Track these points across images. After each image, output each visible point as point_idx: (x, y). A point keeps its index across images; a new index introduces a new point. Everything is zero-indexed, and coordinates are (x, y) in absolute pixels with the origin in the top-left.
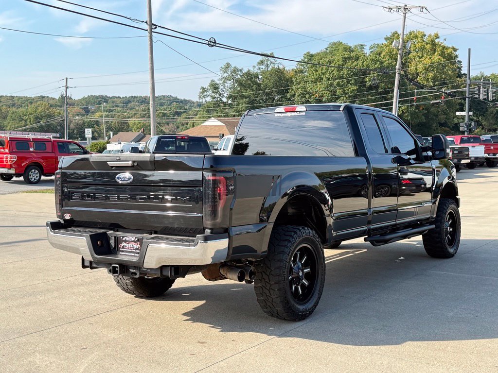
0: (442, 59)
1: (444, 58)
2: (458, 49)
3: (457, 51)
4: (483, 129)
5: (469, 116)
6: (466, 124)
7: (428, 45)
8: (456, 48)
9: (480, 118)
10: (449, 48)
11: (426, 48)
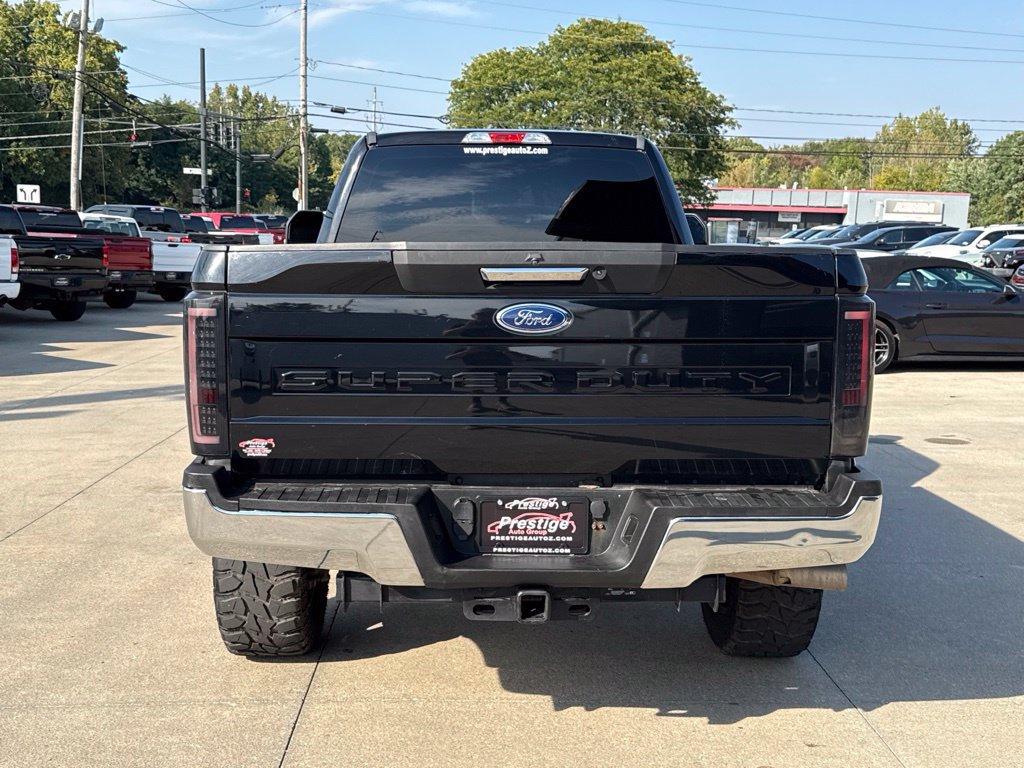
0: (98, 64)
1: (100, 61)
2: (125, 48)
3: (124, 51)
4: (175, 201)
5: (208, 177)
6: (203, 191)
7: (70, 32)
8: (122, 44)
9: (169, 182)
10: (109, 43)
11: (64, 38)
